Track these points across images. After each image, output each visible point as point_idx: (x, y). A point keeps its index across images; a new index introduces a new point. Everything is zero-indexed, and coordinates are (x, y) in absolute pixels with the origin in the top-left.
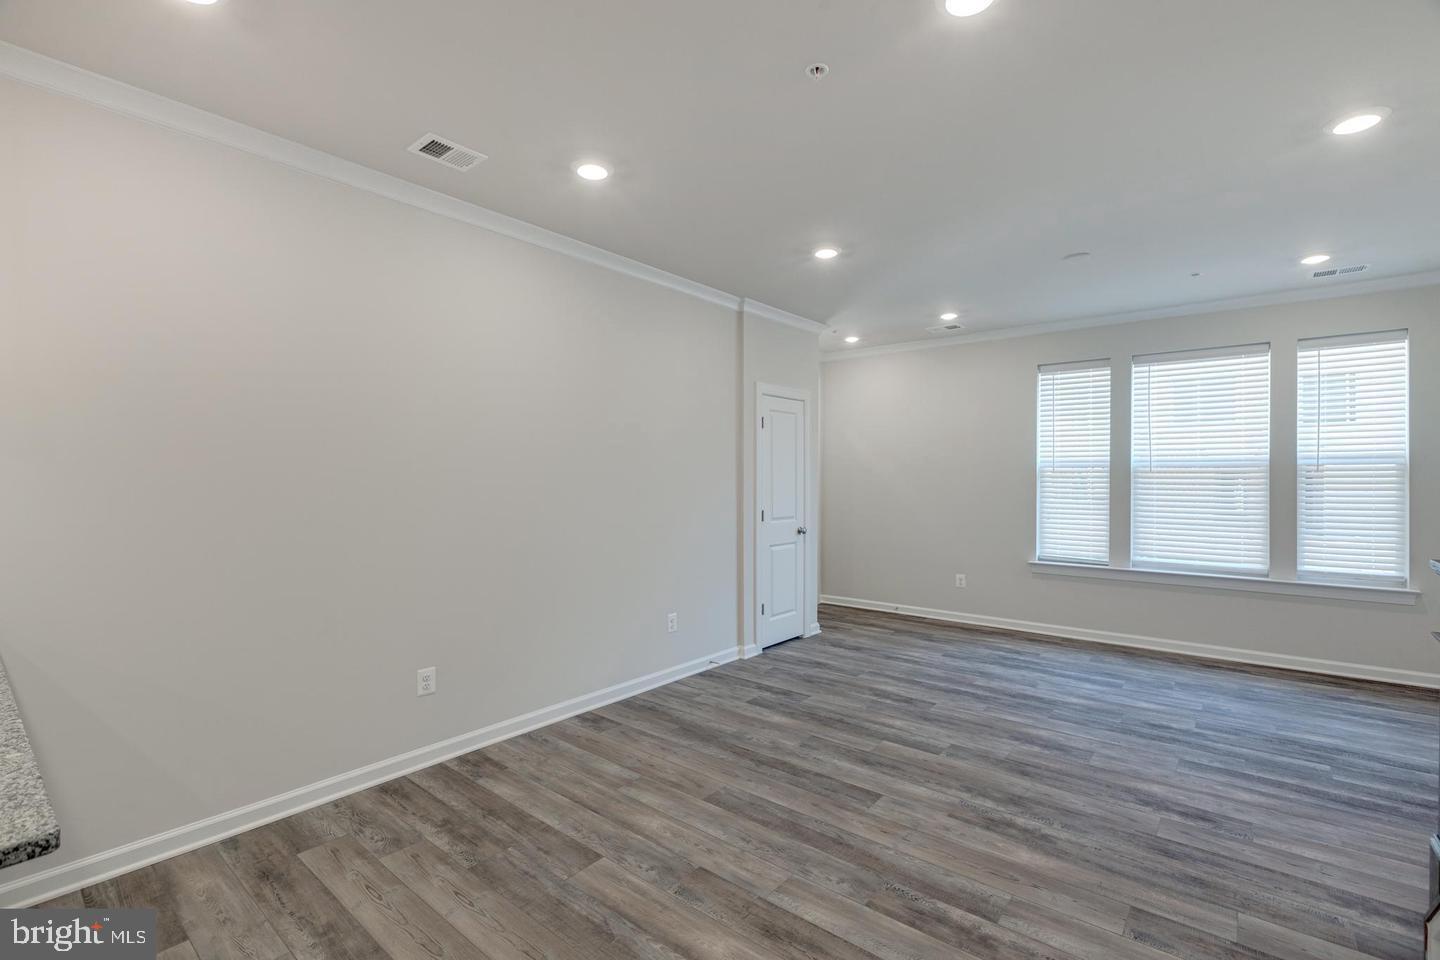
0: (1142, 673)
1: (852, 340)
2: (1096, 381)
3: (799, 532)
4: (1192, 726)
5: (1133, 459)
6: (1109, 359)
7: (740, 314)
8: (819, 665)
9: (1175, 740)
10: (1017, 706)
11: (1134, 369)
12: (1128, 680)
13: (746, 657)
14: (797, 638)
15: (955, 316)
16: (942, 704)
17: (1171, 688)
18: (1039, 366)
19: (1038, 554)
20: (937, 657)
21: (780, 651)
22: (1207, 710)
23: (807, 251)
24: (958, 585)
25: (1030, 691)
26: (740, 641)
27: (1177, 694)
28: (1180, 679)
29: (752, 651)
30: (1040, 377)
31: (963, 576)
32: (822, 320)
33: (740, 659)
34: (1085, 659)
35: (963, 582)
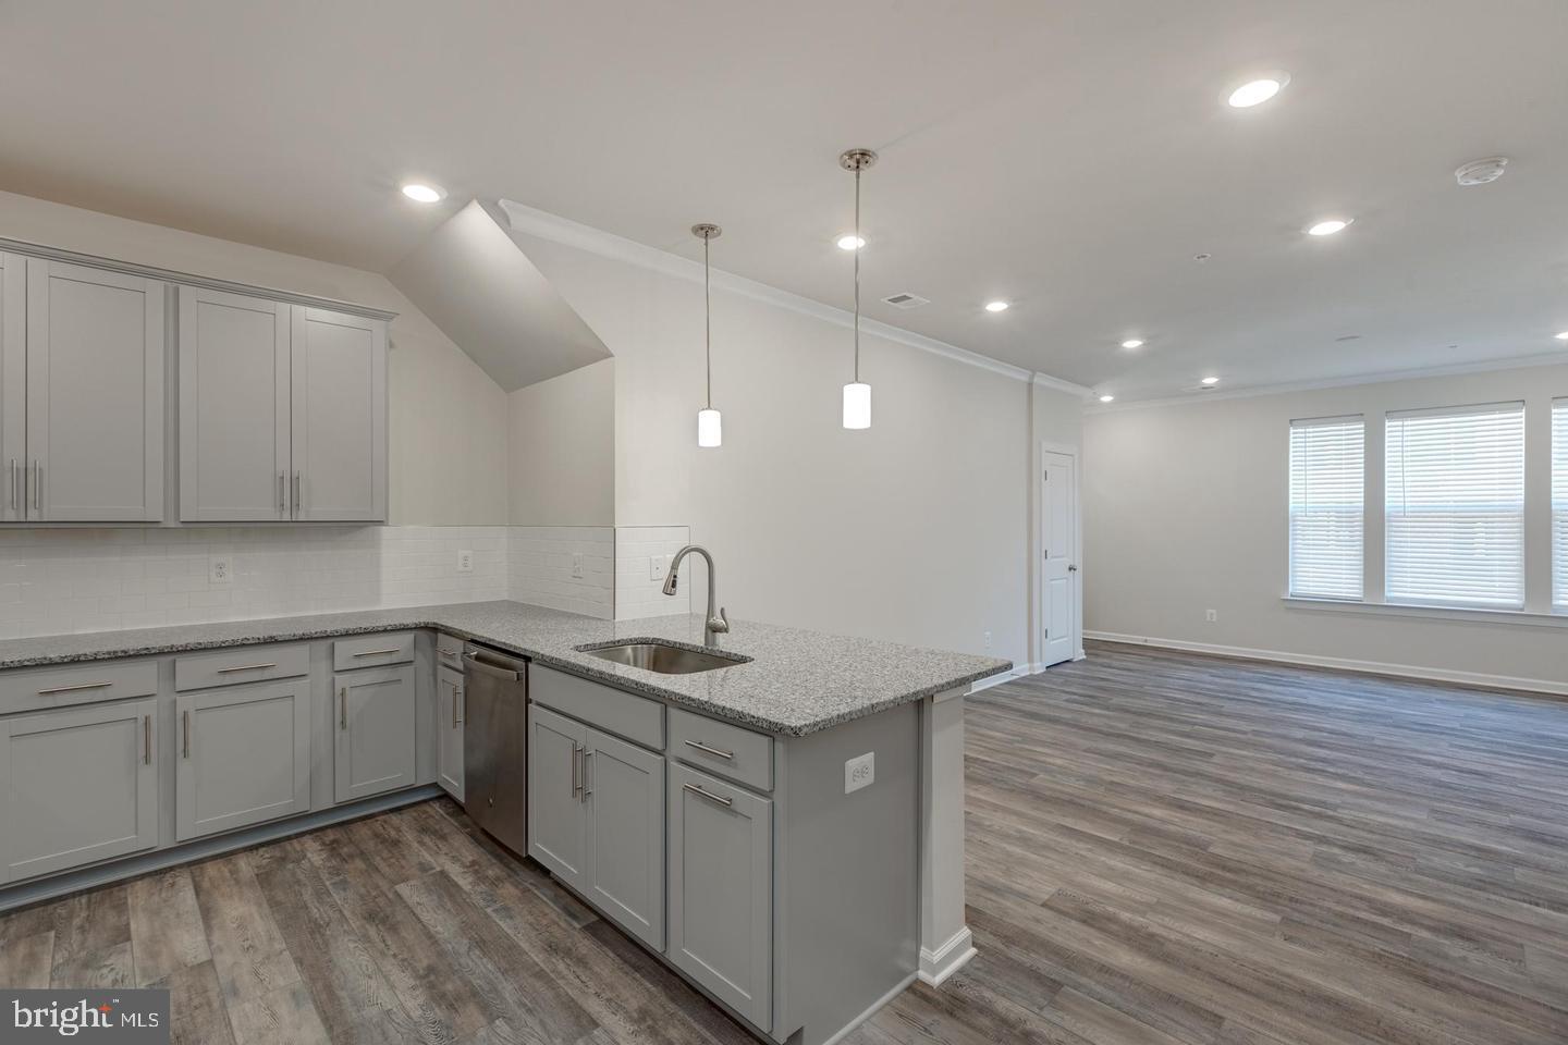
0: (1403, 692)
1: (1107, 399)
2: (1348, 437)
3: (1070, 569)
4: (1457, 725)
5: (1387, 504)
6: (1362, 415)
7: (1030, 385)
8: (1103, 679)
9: (1442, 733)
10: (1296, 710)
11: (1387, 424)
12: (1390, 696)
13: (1036, 673)
14: (1067, 661)
15: (1216, 380)
16: (1228, 706)
17: (1431, 702)
18: (1291, 421)
19: (1290, 590)
20: (1206, 677)
21: (1058, 669)
22: (1467, 716)
23: (1117, 343)
24: (1208, 619)
25: (1303, 701)
26: (1031, 660)
27: (1438, 706)
28: (1439, 697)
29: (1039, 669)
30: (1292, 431)
31: (1214, 611)
32: (1089, 385)
33: (1031, 675)
34: (1344, 681)
35: (1215, 616)
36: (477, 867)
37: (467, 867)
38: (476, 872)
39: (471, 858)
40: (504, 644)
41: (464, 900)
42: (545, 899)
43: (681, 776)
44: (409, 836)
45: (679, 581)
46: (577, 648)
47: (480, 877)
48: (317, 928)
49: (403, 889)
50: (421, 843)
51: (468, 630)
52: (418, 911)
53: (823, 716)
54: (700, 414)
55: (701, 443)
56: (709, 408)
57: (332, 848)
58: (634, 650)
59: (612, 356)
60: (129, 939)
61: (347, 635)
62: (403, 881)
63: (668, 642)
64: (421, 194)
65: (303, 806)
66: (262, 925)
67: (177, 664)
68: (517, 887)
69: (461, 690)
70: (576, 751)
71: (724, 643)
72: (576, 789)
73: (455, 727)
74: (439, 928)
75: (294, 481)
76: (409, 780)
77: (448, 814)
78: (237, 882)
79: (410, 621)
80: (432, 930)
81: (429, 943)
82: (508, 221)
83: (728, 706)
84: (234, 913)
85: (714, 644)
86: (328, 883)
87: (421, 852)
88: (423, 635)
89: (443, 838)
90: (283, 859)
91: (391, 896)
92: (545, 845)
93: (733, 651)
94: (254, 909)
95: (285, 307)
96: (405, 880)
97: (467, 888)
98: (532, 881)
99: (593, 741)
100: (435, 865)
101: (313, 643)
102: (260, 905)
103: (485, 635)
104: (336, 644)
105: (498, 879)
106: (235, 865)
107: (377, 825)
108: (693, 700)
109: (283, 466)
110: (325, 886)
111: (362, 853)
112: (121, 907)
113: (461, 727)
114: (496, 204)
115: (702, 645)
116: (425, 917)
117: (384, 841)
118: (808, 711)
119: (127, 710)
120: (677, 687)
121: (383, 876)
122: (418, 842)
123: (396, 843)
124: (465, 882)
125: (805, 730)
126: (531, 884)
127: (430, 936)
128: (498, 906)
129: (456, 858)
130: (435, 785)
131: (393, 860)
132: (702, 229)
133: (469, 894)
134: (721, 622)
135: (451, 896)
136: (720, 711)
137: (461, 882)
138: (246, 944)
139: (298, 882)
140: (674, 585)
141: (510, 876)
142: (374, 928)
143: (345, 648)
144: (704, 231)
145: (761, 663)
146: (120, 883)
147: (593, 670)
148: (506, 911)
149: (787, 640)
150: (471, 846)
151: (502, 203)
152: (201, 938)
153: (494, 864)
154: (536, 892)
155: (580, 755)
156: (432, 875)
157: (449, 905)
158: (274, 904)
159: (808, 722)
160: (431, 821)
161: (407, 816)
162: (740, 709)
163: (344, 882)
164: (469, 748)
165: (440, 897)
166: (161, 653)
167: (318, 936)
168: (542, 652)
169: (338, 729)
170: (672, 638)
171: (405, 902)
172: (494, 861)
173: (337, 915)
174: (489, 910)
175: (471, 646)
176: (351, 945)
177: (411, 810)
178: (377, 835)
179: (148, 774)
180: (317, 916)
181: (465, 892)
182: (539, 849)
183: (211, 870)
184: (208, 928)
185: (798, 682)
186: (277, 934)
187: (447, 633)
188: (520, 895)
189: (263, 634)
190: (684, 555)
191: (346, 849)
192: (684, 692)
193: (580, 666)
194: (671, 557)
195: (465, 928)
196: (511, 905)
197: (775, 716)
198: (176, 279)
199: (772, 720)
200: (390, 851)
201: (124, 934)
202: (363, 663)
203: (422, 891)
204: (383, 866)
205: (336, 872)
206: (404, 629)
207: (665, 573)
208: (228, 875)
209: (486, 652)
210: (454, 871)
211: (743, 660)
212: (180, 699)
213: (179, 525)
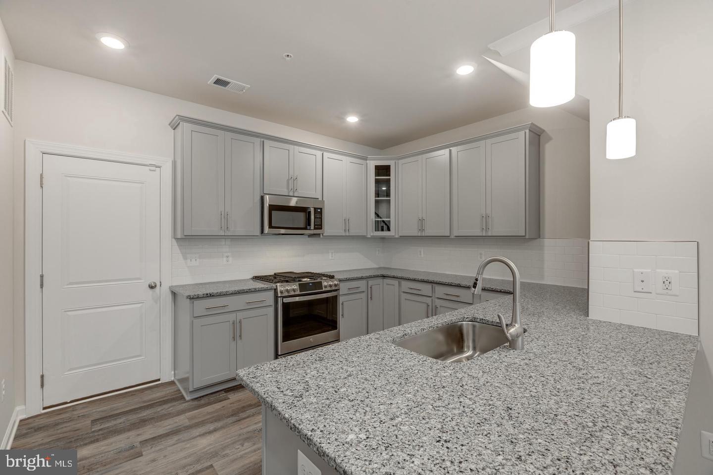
67: (435, 288)
75: (487, 217)
109: (483, 211)
119: (424, 299)
166: (431, 282)
189: (457, 282)
212: (436, 300)
213: (455, 238)
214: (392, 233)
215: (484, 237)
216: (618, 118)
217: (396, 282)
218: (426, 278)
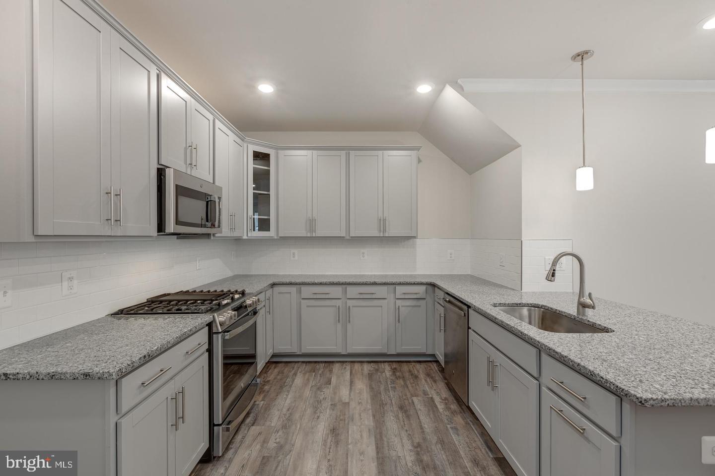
36: (447, 401)
37: (443, 400)
38: (446, 404)
39: (445, 396)
40: (459, 297)
41: (438, 416)
42: (476, 432)
43: (549, 399)
44: (422, 376)
45: (556, 273)
46: (495, 305)
47: (448, 408)
48: (382, 405)
49: (415, 399)
50: (426, 380)
51: (446, 288)
52: (419, 412)
53: (671, 395)
54: (577, 171)
55: (578, 189)
56: (584, 166)
57: (394, 371)
58: (529, 311)
59: (519, 146)
60: (330, 384)
61: (400, 284)
62: (416, 396)
63: (552, 309)
64: (424, 89)
65: (385, 351)
66: (366, 395)
67: (347, 289)
68: (463, 420)
69: (443, 315)
70: (489, 362)
71: (591, 316)
72: (489, 382)
73: (440, 332)
74: (426, 426)
75: (384, 220)
76: (423, 350)
77: (439, 371)
78: (362, 375)
79: (424, 281)
80: (423, 425)
81: (420, 431)
82: (462, 89)
83: (582, 364)
84: (359, 387)
85: (584, 315)
86: (389, 386)
87: (425, 384)
88: (430, 288)
89: (435, 381)
90: (377, 370)
91: (410, 401)
92: (475, 403)
93: (598, 322)
94: (365, 387)
95: (381, 152)
96: (417, 396)
97: (441, 410)
98: (471, 419)
99: (499, 359)
100: (429, 393)
101: (389, 286)
102: (367, 386)
103: (452, 291)
104: (396, 287)
105: (455, 411)
106: (363, 367)
107: (411, 366)
108: (557, 353)
109: (380, 215)
110: (388, 386)
111: (404, 377)
112: (331, 371)
113: (443, 332)
114: (457, 82)
115: (575, 314)
116: (422, 418)
117: (412, 375)
118: (658, 386)
119: (333, 302)
120: (547, 341)
121: (409, 390)
122: (425, 380)
123: (416, 377)
124: (441, 407)
125: (651, 402)
126: (470, 421)
127: (422, 428)
128: (453, 425)
129: (438, 393)
130: (434, 356)
131: (414, 385)
132: (579, 55)
133: (441, 414)
134: (588, 301)
135: (433, 411)
136: (576, 365)
137: (439, 407)
138: (360, 401)
139: (380, 381)
140: (553, 275)
141: (461, 413)
142: (401, 414)
143: (400, 290)
144: (580, 57)
145: (620, 335)
146: (333, 362)
147: (498, 319)
148: (455, 429)
149: (648, 321)
150: (446, 390)
151: (459, 81)
152: (348, 392)
153: (454, 403)
154: (472, 426)
155: (491, 363)
156: (427, 398)
157: (432, 416)
158: (371, 388)
159: (654, 397)
160: (432, 372)
161: (423, 365)
162: (591, 368)
163: (395, 388)
164: (446, 344)
165: (429, 410)
166: (342, 284)
167: (382, 408)
168: (475, 304)
169: (397, 322)
170: (555, 307)
171: (415, 406)
172: (455, 402)
173: (390, 402)
174: (449, 426)
175: (447, 295)
176: (392, 418)
177: (424, 364)
178: (410, 371)
179: (339, 326)
180: (383, 399)
181: (440, 413)
182: (473, 404)
183: (357, 366)
184: (351, 389)
185: (651, 357)
186: (369, 401)
187: (438, 288)
188: (464, 424)
189: (372, 281)
190: (560, 258)
191: (398, 373)
192: (551, 345)
193: (492, 316)
194: (553, 258)
195: (437, 430)
196: (459, 428)
197: (622, 382)
198: (348, 149)
199: (619, 385)
200: (413, 380)
201: (329, 382)
202: (407, 297)
203: (423, 404)
204: (410, 386)
205: (393, 382)
206: (422, 284)
207: (548, 267)
208: (360, 369)
209: (452, 299)
210: (437, 400)
211: (606, 330)
212: (348, 301)
213: (350, 238)
214: (272, 233)
215: (386, 238)
216: (582, 167)
217: (293, 289)
218: (336, 280)
